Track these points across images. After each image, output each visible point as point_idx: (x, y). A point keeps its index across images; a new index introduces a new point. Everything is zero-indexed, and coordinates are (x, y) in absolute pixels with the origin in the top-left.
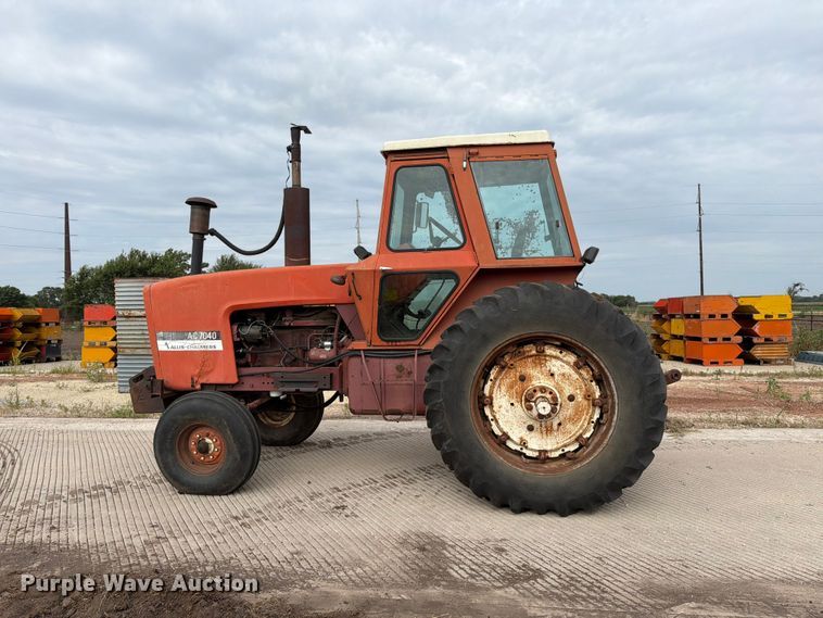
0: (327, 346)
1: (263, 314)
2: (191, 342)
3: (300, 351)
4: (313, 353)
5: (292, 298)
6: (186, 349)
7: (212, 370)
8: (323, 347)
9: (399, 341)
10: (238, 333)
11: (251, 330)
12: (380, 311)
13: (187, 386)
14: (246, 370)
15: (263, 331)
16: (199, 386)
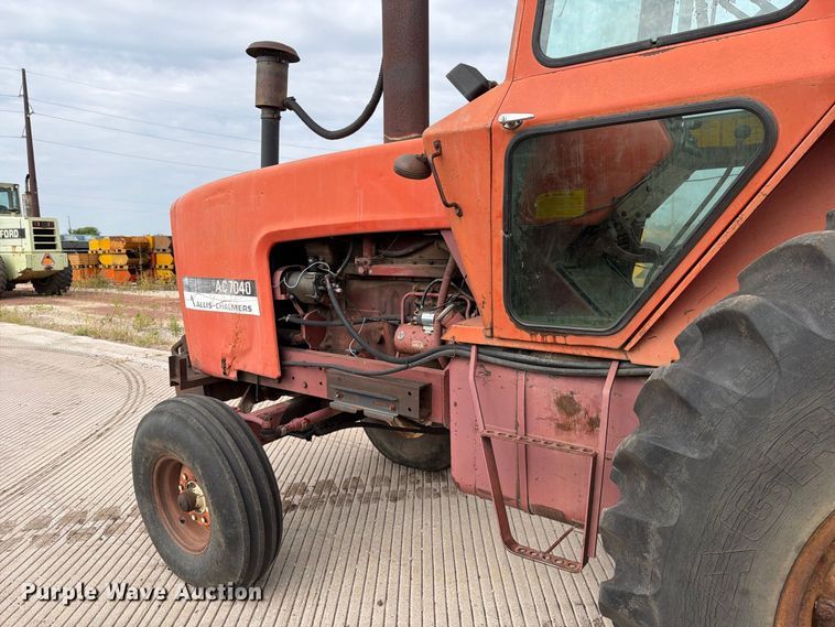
0: (428, 323)
1: (327, 250)
2: (219, 297)
3: (386, 326)
4: (402, 335)
5: (361, 217)
6: (214, 309)
7: (249, 349)
8: (420, 324)
9: (565, 333)
10: (283, 286)
11: (303, 281)
12: (510, 247)
13: (218, 372)
14: (297, 356)
15: (317, 283)
16: (233, 376)
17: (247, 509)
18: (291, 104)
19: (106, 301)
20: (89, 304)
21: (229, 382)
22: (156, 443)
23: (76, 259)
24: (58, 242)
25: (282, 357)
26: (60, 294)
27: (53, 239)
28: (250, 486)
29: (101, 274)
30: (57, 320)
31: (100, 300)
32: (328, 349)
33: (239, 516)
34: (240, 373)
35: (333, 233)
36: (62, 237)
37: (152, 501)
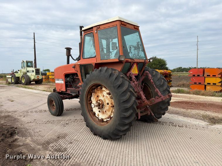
1: (71, 75)
2: (59, 81)
6: (59, 83)
7: (62, 88)
10: (66, 80)
11: (68, 79)
13: (59, 91)
14: (68, 89)
15: (70, 79)
16: (61, 91)
17: (59, 104)
18: (71, 55)
19: (49, 86)
20: (46, 86)
21: (60, 92)
22: (50, 98)
23: (44, 77)
24: (40, 73)
25: (66, 89)
26: (40, 84)
27: (39, 72)
28: (59, 102)
29: (49, 80)
30: (39, 89)
31: (48, 85)
32: (72, 88)
33: (58, 105)
34: (62, 91)
35: (73, 73)
36: (41, 72)
37: (49, 106)
